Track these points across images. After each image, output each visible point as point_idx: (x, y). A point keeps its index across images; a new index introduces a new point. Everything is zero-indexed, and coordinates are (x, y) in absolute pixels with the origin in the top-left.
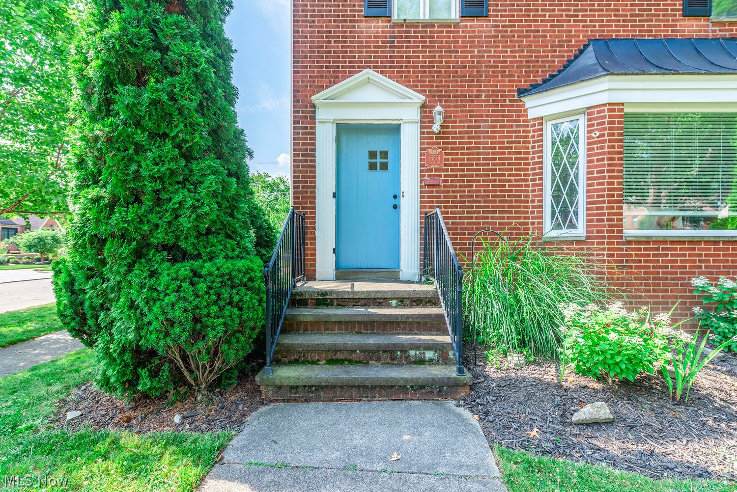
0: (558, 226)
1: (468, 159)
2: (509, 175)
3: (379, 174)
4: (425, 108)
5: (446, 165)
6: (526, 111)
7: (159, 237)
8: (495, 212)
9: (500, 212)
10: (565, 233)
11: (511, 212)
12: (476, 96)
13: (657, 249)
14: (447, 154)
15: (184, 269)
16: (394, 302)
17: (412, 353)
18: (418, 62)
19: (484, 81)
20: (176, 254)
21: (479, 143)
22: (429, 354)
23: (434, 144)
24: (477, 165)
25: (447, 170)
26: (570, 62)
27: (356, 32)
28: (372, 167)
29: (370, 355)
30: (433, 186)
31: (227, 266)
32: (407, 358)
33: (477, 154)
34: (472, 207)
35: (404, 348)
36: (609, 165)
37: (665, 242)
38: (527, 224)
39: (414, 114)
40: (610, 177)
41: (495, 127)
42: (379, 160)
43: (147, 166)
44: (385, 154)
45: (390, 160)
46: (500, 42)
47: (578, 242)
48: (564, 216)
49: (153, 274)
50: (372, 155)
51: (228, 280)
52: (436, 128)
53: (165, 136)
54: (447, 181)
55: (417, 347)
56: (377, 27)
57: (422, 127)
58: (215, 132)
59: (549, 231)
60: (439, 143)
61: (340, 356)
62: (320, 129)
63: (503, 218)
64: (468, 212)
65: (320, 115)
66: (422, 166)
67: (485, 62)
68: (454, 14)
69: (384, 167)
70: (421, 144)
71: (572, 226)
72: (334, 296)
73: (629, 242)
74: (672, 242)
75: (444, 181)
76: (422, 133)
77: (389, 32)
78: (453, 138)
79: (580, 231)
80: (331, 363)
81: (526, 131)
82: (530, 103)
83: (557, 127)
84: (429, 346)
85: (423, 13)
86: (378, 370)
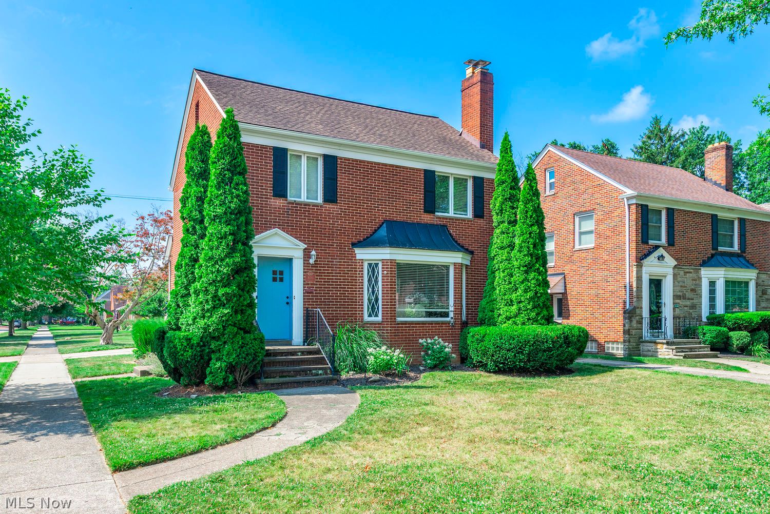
0: (370, 316)
1: (328, 279)
2: (348, 288)
3: (278, 284)
4: (307, 251)
5: (316, 282)
6: (355, 254)
8: (341, 308)
9: (343, 308)
10: (373, 319)
11: (348, 308)
12: (331, 245)
13: (410, 327)
14: (317, 276)
16: (299, 354)
17: (314, 372)
18: (302, 224)
19: (335, 237)
21: (333, 270)
22: (320, 372)
23: (310, 269)
24: (332, 282)
25: (317, 285)
26: (376, 231)
27: (269, 204)
28: (275, 280)
29: (298, 373)
30: (310, 293)
32: (312, 374)
33: (332, 276)
34: (330, 305)
35: (310, 370)
36: (391, 288)
37: (413, 324)
38: (356, 314)
39: (300, 254)
40: (391, 293)
41: (341, 262)
42: (278, 276)
44: (281, 273)
45: (285, 276)
46: (343, 217)
47: (379, 324)
48: (373, 311)
50: (274, 273)
52: (312, 261)
54: (317, 290)
55: (316, 369)
56: (279, 202)
57: (304, 260)
59: (366, 318)
60: (313, 270)
61: (284, 374)
63: (345, 311)
64: (328, 308)
66: (304, 281)
67: (336, 227)
68: (320, 200)
69: (281, 280)
70: (304, 269)
71: (376, 316)
72: (272, 352)
73: (399, 324)
74: (416, 324)
75: (315, 290)
76: (304, 263)
77: (286, 206)
78: (320, 267)
79: (379, 319)
80: (281, 377)
81: (356, 266)
82: (357, 251)
83: (370, 265)
84: (320, 369)
85: (304, 198)
86: (299, 378)
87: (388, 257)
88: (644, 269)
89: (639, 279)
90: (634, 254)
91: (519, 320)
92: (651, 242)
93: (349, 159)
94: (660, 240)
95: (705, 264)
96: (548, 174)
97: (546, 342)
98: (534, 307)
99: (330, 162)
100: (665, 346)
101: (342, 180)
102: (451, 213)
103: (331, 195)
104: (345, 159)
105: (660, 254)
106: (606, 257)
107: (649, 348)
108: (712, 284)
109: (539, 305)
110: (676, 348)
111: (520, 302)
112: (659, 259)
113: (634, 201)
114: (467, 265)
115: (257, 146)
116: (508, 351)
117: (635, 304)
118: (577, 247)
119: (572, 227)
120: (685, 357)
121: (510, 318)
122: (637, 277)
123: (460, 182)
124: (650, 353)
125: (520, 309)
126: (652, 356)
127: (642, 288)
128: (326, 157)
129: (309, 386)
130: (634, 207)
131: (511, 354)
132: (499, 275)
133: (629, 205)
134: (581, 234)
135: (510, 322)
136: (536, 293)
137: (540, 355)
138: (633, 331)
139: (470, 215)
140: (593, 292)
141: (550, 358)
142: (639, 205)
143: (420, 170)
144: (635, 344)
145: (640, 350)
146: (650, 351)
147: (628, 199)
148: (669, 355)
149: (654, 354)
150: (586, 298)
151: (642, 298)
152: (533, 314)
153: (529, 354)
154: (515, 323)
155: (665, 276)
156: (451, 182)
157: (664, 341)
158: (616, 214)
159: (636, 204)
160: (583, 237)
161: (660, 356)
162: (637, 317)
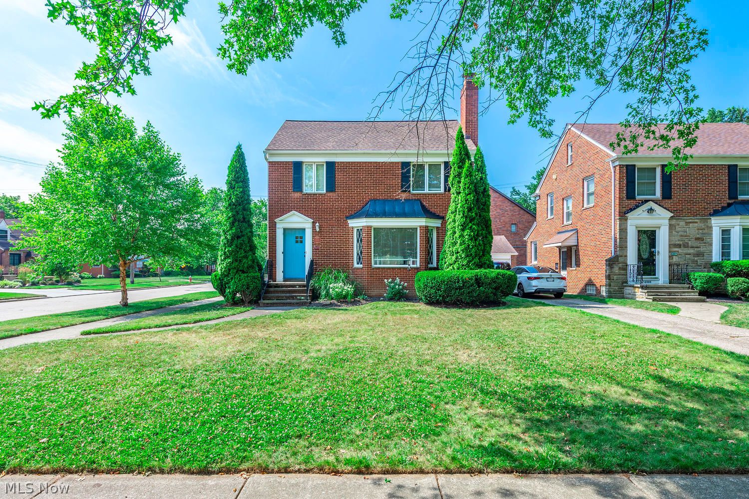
0: (358, 264)
1: (329, 240)
2: (343, 246)
3: (299, 244)
4: (314, 223)
5: (321, 242)
6: (348, 224)
7: (241, 268)
8: (338, 258)
9: (340, 258)
10: (360, 266)
11: (344, 258)
12: (331, 219)
13: (382, 271)
14: (321, 239)
15: (246, 275)
16: (297, 286)
18: (312, 207)
19: (334, 214)
20: (243, 272)
22: (302, 298)
23: (317, 235)
24: (331, 242)
25: (322, 244)
26: (363, 207)
27: (290, 197)
28: (297, 242)
29: (288, 298)
30: (316, 249)
31: (253, 274)
32: (296, 299)
33: (331, 239)
34: (330, 257)
35: (296, 296)
36: (367, 245)
37: (385, 269)
38: (349, 262)
39: (310, 225)
40: (368, 249)
41: (338, 229)
42: (299, 240)
43: (239, 255)
44: (300, 238)
45: (302, 240)
46: (339, 200)
47: (360, 269)
48: (360, 260)
49: (240, 276)
50: (297, 238)
51: (254, 278)
52: (317, 229)
53: (241, 249)
54: (322, 248)
55: (299, 296)
56: (297, 195)
57: (312, 230)
58: (250, 246)
59: (356, 265)
60: (319, 235)
61: (279, 298)
62: (277, 230)
63: (341, 260)
64: (329, 259)
65: (278, 226)
66: (313, 242)
67: (334, 207)
68: (324, 191)
69: (300, 242)
70: (312, 235)
71: (361, 263)
72: (280, 285)
73: (374, 269)
74: (387, 269)
75: (320, 248)
77: (302, 197)
78: (323, 233)
80: (277, 300)
81: (348, 231)
82: (349, 221)
83: (358, 230)
84: (303, 296)
85: (314, 191)
86: (288, 301)
87: (365, 224)
88: (629, 222)
89: (623, 231)
90: (618, 210)
91: (456, 266)
92: (638, 197)
93: (343, 163)
94: (655, 195)
95: (716, 213)
96: (569, 148)
97: (458, 282)
98: (467, 256)
99: (331, 166)
100: (640, 290)
101: (339, 176)
102: (427, 191)
103: (331, 186)
104: (341, 163)
105: (650, 208)
106: (601, 214)
107: (630, 291)
108: (726, 233)
109: (471, 254)
110: (648, 292)
111: (458, 252)
112: (648, 212)
113: (617, 163)
114: (438, 228)
115: (283, 162)
116: (431, 288)
117: (618, 253)
118: (586, 206)
119: (581, 190)
120: (654, 300)
121: (451, 264)
122: (620, 229)
123: (434, 167)
124: (630, 296)
125: (457, 258)
126: (632, 299)
127: (626, 238)
128: (327, 163)
129: (290, 306)
130: (618, 168)
131: (433, 291)
132: (449, 233)
133: (615, 167)
134: (589, 195)
135: (451, 267)
136: (469, 246)
137: (453, 292)
138: (615, 276)
139: (442, 190)
140: (593, 244)
141: (461, 294)
142: (623, 165)
143: (398, 163)
144: (617, 288)
145: (623, 293)
146: (630, 294)
147: (613, 161)
148: (643, 298)
149: (633, 297)
150: (589, 249)
151: (627, 247)
152: (465, 262)
153: (445, 291)
154: (454, 268)
155: (659, 227)
156: (427, 168)
157: (639, 286)
158: (607, 176)
159: (620, 165)
160: (590, 197)
161: (637, 299)
162: (620, 265)
